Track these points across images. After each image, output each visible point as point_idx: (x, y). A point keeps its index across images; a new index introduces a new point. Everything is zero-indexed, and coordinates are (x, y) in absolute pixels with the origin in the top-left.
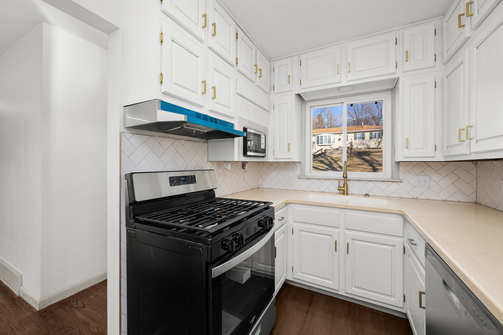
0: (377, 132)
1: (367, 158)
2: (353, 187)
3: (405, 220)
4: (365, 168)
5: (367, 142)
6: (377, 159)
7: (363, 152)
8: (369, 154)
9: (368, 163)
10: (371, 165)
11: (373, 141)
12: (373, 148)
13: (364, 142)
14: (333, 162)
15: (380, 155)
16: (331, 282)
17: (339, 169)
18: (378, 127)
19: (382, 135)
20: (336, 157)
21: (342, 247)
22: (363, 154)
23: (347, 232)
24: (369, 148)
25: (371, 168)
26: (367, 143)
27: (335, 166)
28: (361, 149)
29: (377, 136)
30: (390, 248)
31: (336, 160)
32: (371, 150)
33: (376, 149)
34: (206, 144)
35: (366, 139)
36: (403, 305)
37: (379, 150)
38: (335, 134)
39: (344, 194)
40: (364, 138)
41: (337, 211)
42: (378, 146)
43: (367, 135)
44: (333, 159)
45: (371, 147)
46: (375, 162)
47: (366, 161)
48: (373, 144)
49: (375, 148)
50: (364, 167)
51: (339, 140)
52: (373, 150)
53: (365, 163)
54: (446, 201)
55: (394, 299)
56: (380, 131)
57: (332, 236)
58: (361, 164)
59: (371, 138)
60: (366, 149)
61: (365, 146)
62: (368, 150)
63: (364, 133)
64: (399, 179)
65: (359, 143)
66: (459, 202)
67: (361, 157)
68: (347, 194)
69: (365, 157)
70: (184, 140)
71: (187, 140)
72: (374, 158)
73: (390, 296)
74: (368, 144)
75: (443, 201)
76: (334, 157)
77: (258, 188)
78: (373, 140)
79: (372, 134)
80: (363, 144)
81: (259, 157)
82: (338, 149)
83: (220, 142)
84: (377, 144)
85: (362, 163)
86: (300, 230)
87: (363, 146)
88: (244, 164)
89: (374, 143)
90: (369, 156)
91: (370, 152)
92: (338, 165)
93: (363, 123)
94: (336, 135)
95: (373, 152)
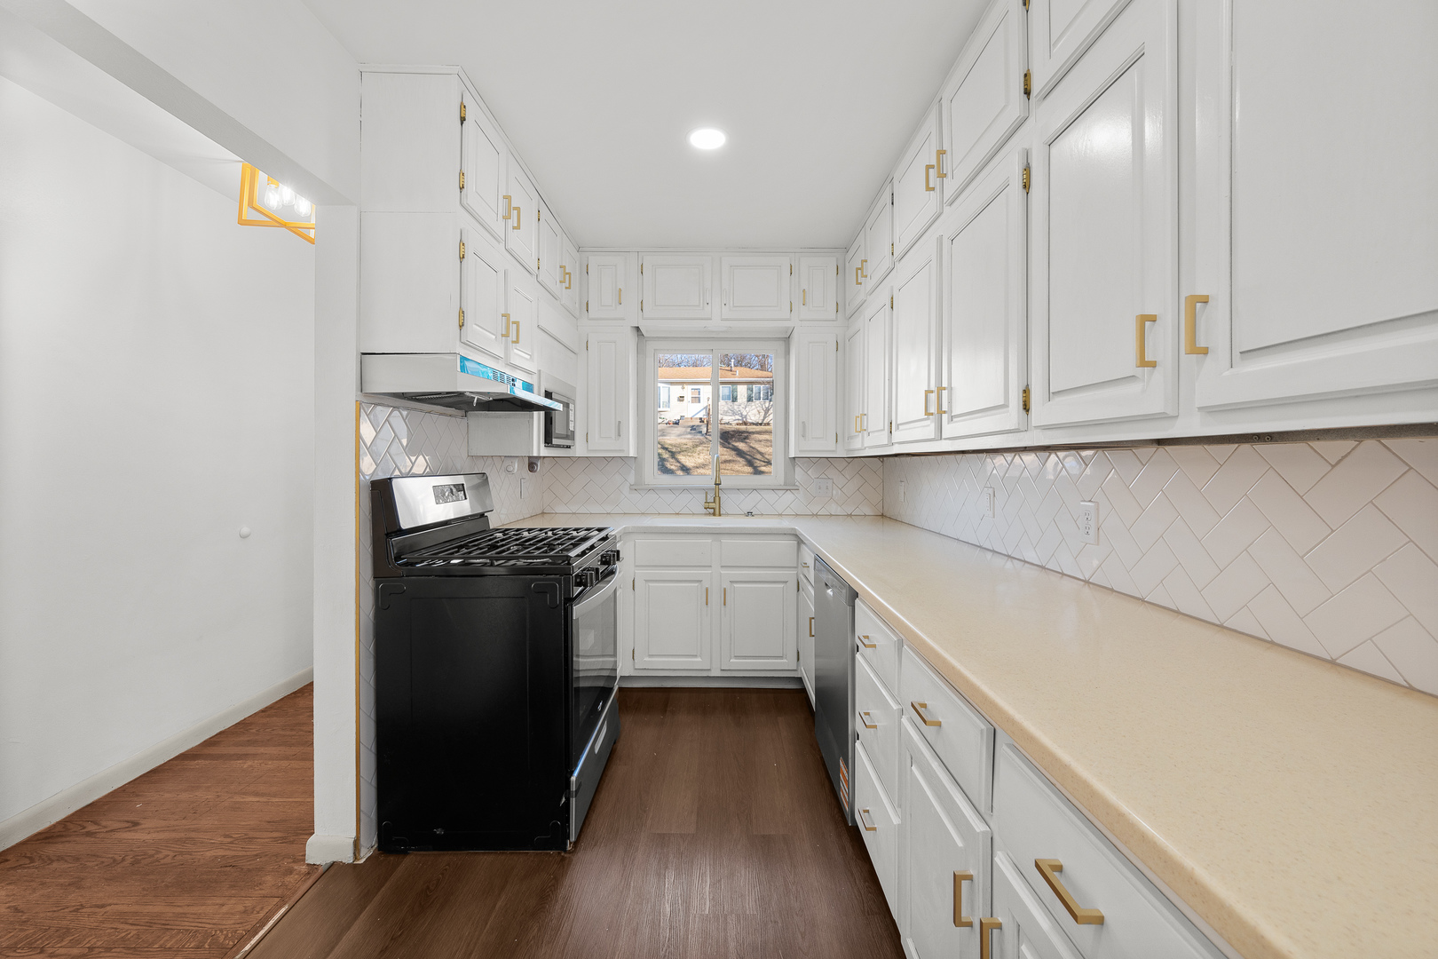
0: (762, 386)
1: (741, 445)
2: (728, 502)
3: (800, 541)
4: (738, 471)
5: (741, 408)
6: (762, 450)
7: (733, 431)
8: (746, 438)
9: (744, 458)
10: (750, 463)
11: (754, 407)
12: (753, 424)
13: (736, 407)
14: (666, 456)
15: (767, 440)
16: (699, 659)
17: (680, 473)
18: (765, 373)
19: (772, 394)
20: (673, 442)
21: (715, 598)
22: (733, 436)
23: (723, 572)
24: (745, 423)
25: (750, 469)
26: (742, 410)
27: (671, 465)
28: (728, 423)
29: (762, 396)
30: (781, 586)
31: (674, 450)
32: (751, 428)
33: (761, 424)
34: (465, 421)
35: (739, 400)
36: (798, 666)
37: (767, 427)
38: (672, 383)
39: (714, 514)
40: (735, 399)
41: (708, 540)
42: (765, 418)
43: (742, 391)
44: (666, 449)
45: (750, 421)
46: (759, 456)
47: (740, 453)
48: (753, 413)
49: (757, 424)
50: (736, 467)
51: (681, 398)
52: (754, 426)
53: (739, 459)
54: (851, 515)
55: (785, 660)
56: (768, 383)
57: (701, 581)
58: (729, 461)
59: (750, 399)
60: (740, 424)
61: (737, 417)
62: (743, 428)
63: (735, 387)
64: (795, 485)
65: (726, 409)
66: (865, 515)
67: (729, 443)
68: (720, 515)
69: (736, 444)
70: (436, 413)
71: (441, 414)
72: (757, 446)
73: (781, 657)
74: (745, 413)
75: (848, 515)
76: (669, 442)
77: (543, 513)
78: (753, 404)
79: (752, 391)
80: (734, 413)
81: (563, 447)
82: (677, 423)
83: (500, 417)
84: (763, 413)
85: (731, 458)
86: (646, 581)
87: (733, 418)
88: (532, 464)
89: (755, 411)
90: (746, 443)
91: (747, 432)
92: (679, 465)
93: (733, 360)
94: (673, 388)
95: (753, 433)
